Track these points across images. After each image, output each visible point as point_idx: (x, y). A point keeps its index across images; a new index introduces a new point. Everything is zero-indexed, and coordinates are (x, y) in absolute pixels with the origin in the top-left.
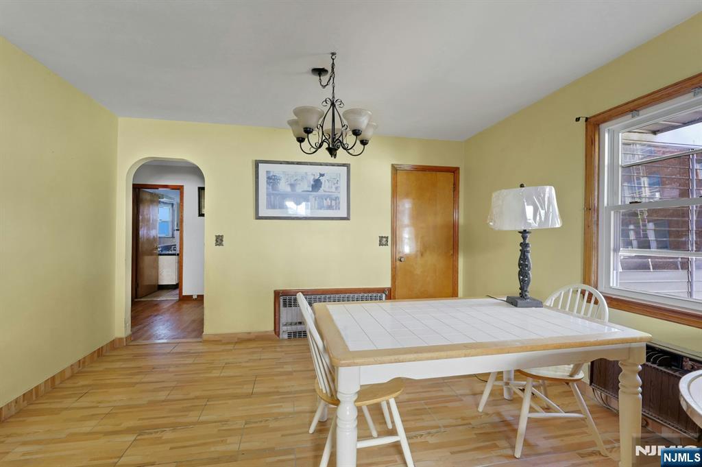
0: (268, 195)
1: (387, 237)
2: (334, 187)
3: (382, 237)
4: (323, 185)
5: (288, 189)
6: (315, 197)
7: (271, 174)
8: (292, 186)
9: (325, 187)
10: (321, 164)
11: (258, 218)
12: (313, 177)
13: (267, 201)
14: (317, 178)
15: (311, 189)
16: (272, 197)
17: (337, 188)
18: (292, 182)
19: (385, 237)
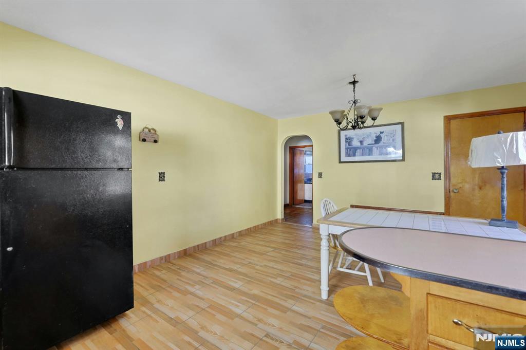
0: (347, 149)
1: (440, 173)
2: (391, 139)
3: (435, 173)
4: (382, 140)
5: (358, 144)
6: (377, 148)
7: (348, 136)
8: (361, 142)
9: (384, 140)
10: (381, 126)
11: (340, 162)
12: (375, 135)
13: (346, 152)
14: (378, 135)
15: (374, 143)
16: (349, 150)
17: (393, 140)
18: (361, 139)
19: (438, 173)
